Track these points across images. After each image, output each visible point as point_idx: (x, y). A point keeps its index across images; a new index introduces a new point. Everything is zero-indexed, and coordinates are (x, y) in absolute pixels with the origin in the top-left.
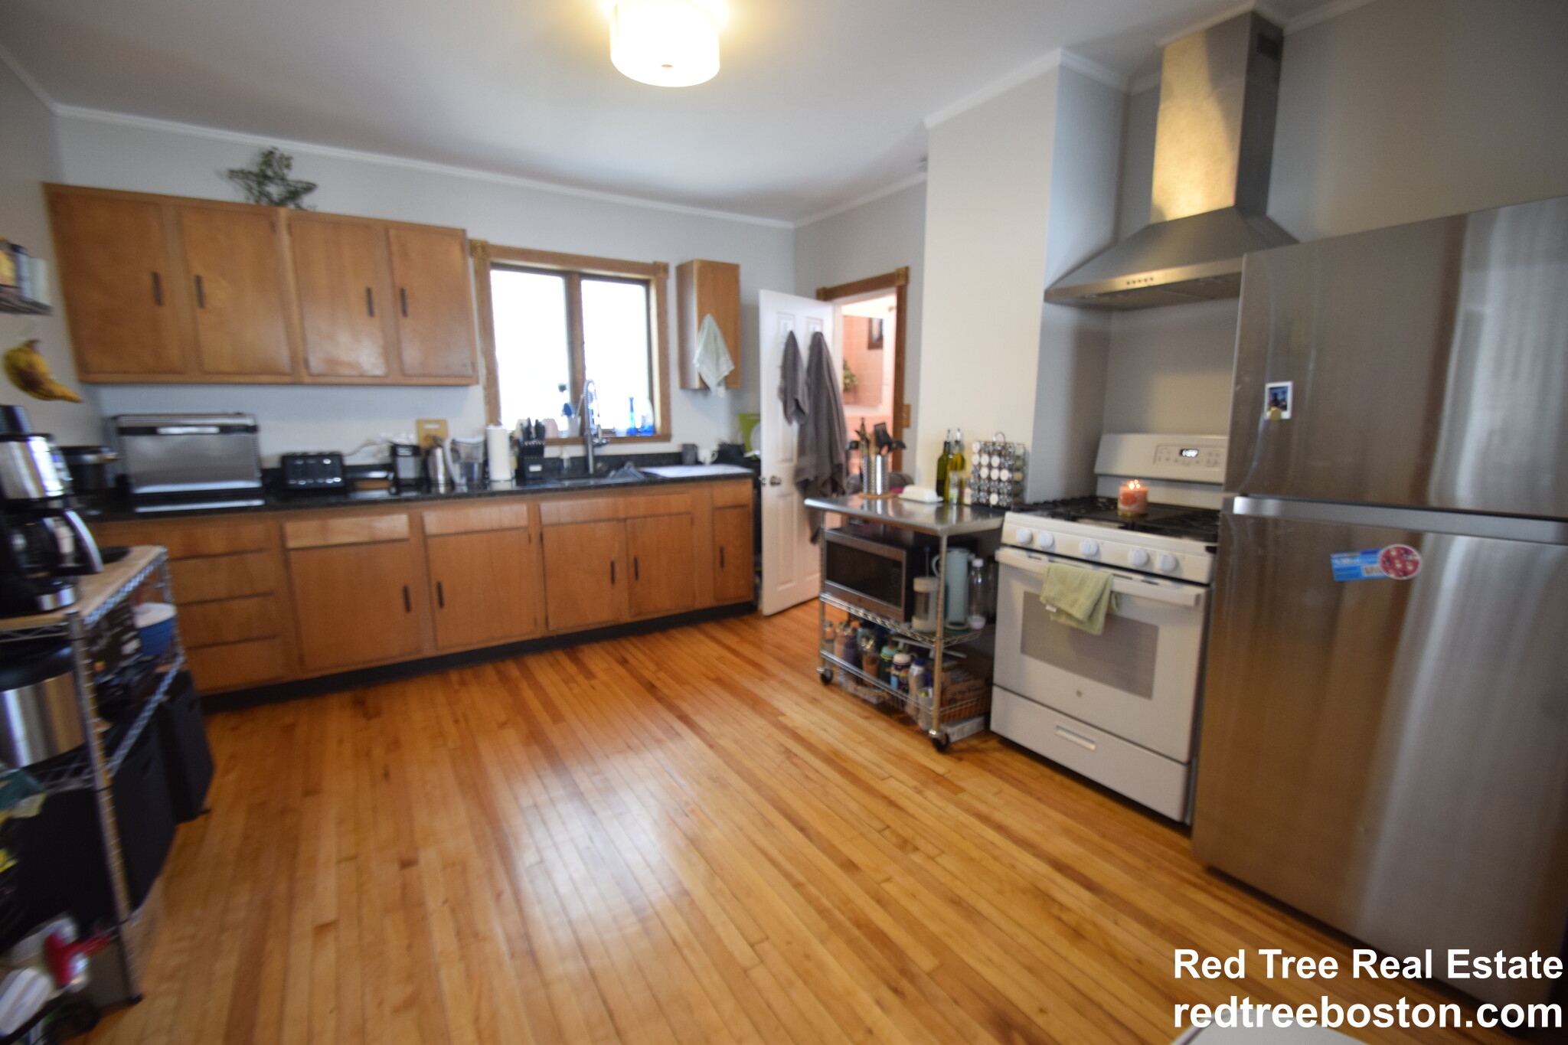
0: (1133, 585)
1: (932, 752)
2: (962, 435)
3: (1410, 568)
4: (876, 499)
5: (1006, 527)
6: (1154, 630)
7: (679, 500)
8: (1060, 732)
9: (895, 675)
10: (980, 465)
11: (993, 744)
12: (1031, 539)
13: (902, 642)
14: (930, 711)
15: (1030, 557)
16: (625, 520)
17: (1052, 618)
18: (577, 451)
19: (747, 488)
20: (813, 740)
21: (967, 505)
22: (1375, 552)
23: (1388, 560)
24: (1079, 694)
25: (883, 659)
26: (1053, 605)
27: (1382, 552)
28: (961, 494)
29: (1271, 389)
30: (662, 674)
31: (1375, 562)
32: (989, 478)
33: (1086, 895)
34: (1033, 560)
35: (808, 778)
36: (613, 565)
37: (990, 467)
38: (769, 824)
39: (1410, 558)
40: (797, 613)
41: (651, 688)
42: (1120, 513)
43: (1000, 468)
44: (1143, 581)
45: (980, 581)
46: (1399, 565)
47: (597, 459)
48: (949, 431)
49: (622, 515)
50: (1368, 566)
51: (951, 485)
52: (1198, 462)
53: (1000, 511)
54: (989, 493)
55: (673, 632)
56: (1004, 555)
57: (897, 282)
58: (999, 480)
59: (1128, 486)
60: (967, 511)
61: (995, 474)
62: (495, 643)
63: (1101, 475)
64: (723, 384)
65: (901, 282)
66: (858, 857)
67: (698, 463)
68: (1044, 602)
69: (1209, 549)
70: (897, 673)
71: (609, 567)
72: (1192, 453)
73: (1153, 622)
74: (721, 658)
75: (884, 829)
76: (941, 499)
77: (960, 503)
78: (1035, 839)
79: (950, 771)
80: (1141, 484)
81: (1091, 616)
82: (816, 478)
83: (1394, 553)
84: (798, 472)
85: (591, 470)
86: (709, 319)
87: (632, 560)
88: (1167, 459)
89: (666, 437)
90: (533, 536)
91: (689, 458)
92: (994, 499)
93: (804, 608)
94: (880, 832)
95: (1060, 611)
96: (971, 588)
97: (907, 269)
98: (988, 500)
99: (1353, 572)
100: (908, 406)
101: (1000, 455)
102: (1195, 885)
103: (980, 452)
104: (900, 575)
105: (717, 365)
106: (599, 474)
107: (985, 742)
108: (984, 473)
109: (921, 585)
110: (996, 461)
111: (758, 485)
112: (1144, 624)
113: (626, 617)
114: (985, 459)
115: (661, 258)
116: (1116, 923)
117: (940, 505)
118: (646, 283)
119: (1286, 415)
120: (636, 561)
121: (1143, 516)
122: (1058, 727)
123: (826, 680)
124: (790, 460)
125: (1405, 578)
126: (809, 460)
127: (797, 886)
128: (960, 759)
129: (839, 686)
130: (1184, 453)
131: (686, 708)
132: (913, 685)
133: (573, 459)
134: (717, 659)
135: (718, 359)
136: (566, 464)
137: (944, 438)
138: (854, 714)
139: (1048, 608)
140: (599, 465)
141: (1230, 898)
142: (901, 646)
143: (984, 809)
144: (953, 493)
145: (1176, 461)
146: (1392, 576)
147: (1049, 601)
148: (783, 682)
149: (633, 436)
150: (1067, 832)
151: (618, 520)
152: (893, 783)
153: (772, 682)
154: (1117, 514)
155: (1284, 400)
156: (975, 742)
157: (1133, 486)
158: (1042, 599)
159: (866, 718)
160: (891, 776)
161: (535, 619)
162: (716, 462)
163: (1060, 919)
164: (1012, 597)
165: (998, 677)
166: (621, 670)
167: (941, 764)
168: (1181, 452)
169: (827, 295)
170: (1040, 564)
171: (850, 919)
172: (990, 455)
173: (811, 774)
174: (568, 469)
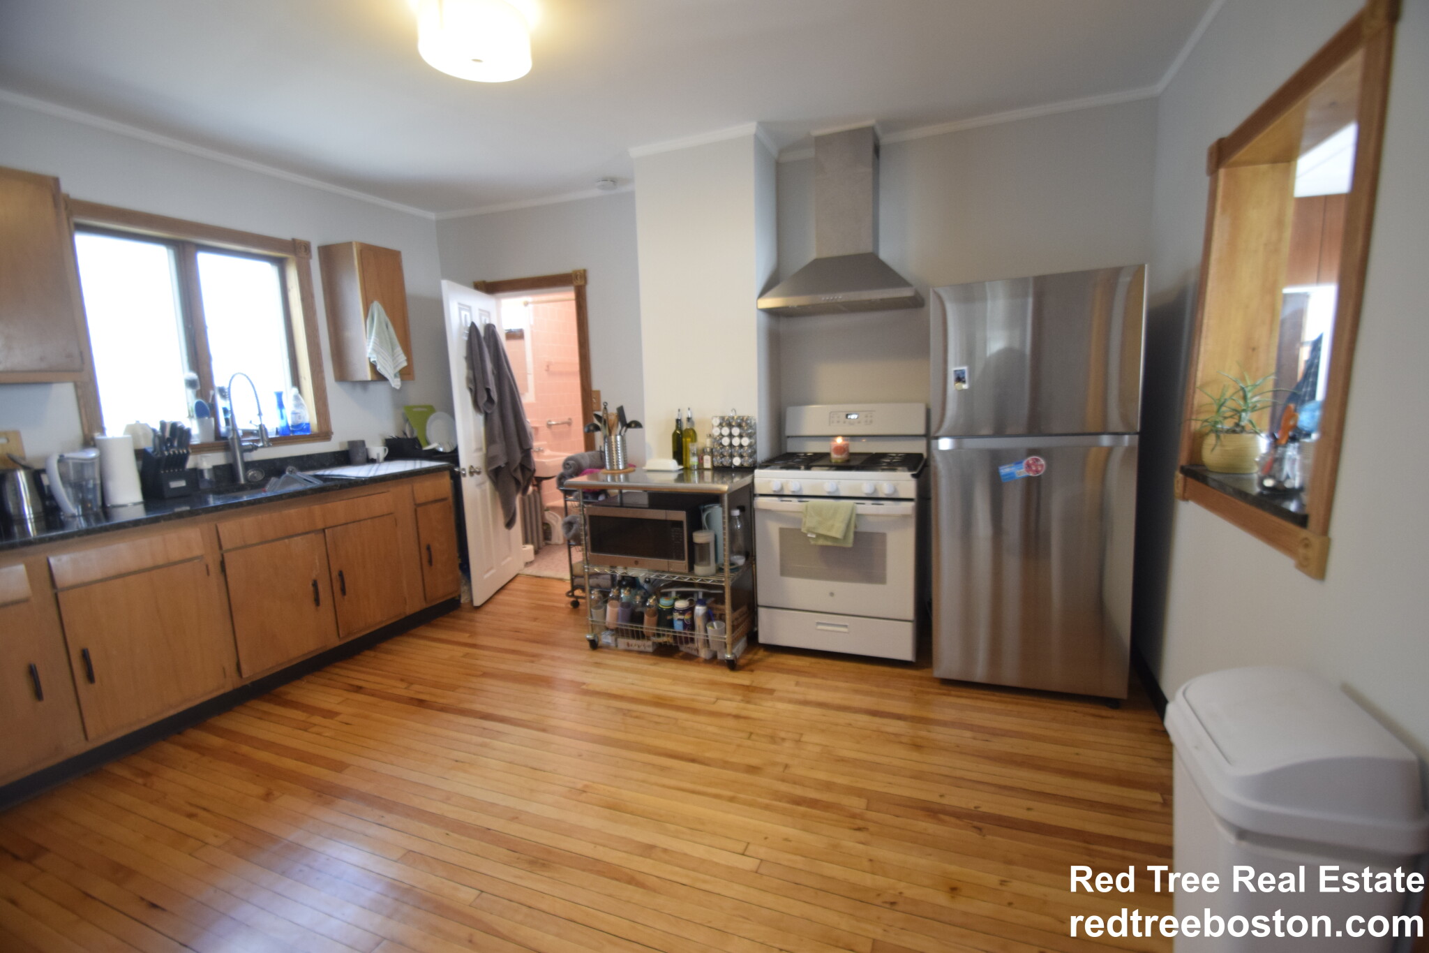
0: (867, 508)
1: (728, 672)
2: (691, 413)
3: (1040, 469)
4: (619, 474)
5: (757, 481)
6: (884, 535)
7: (379, 502)
8: (820, 627)
9: (679, 620)
10: (722, 436)
11: (761, 654)
12: (782, 489)
13: (674, 591)
14: (725, 639)
15: (782, 501)
16: (324, 530)
17: (812, 542)
18: (218, 459)
19: (446, 482)
20: (630, 694)
21: (708, 469)
22: (1021, 463)
23: (1029, 466)
24: (832, 594)
25: (662, 608)
26: (813, 533)
27: (1025, 462)
28: (701, 460)
29: (955, 371)
30: (416, 687)
31: (1022, 468)
32: (731, 445)
33: (901, 723)
34: (784, 502)
35: (657, 723)
36: (315, 584)
37: (731, 436)
38: (663, 769)
39: (1039, 463)
40: (500, 597)
41: (421, 703)
42: (833, 461)
43: (741, 436)
44: (873, 504)
45: (739, 526)
46: (1034, 468)
47: (248, 465)
48: (679, 410)
49: (320, 526)
50: (1018, 471)
51: (691, 455)
52: (859, 422)
53: (748, 470)
54: (732, 456)
55: (386, 646)
56: (760, 502)
57: (575, 281)
58: (741, 446)
59: (835, 441)
60: (708, 474)
61: (736, 442)
62: (172, 712)
63: (788, 437)
64: (398, 375)
65: (580, 282)
66: (754, 761)
67: (371, 461)
68: (805, 532)
69: (913, 476)
70: (681, 617)
71: (311, 588)
72: (853, 417)
73: (881, 530)
74: (466, 655)
75: (750, 735)
76: (681, 467)
77: (701, 469)
78: (846, 703)
79: (753, 681)
80: (844, 440)
81: (845, 536)
82: (507, 464)
83: (1031, 462)
84: (489, 460)
85: (242, 481)
86: (377, 307)
87: (335, 574)
88: (838, 422)
89: (325, 434)
90: (211, 567)
91: (360, 457)
92: (737, 461)
93: (505, 592)
94: (749, 738)
95: (819, 536)
96: (733, 534)
97: (585, 271)
98: (732, 463)
99: (1011, 475)
100: (598, 393)
101: (739, 426)
102: (944, 695)
103: (721, 425)
104: (683, 532)
105: (393, 355)
106: (253, 486)
107: (756, 654)
108: (726, 441)
109: (700, 537)
110: (736, 431)
111: (456, 478)
112: (877, 533)
113: (334, 642)
114: (726, 431)
115: (301, 236)
116: (929, 731)
117: (681, 472)
118: (280, 263)
119: (965, 386)
120: (341, 574)
121: (848, 461)
122: (818, 623)
123: (594, 645)
124: (480, 449)
125: (1037, 475)
126: (498, 449)
127: (732, 799)
128: (752, 671)
129: (607, 647)
130: (849, 417)
131: (478, 707)
132: (699, 622)
133: (216, 468)
134: (463, 657)
135: (393, 349)
136: (207, 476)
137: (676, 416)
138: (645, 664)
139: (809, 535)
140: (250, 473)
141: (964, 694)
142: (674, 595)
143: (800, 697)
144: (694, 461)
145: (845, 422)
146: (1031, 474)
147: (809, 531)
148: (553, 658)
149: (287, 435)
150: (856, 691)
151: (315, 531)
152: (721, 702)
153: (543, 661)
154: (830, 461)
155: (964, 378)
156: (750, 656)
157: (839, 441)
158: (804, 530)
159: (655, 664)
160: (717, 699)
161: (224, 669)
162: (389, 458)
163: (901, 743)
164: (769, 535)
165: (761, 599)
166: (360, 697)
167: (741, 678)
168: (847, 415)
169: (491, 288)
170: (794, 504)
171: (788, 802)
172: (730, 426)
173: (656, 719)
174: (210, 482)
